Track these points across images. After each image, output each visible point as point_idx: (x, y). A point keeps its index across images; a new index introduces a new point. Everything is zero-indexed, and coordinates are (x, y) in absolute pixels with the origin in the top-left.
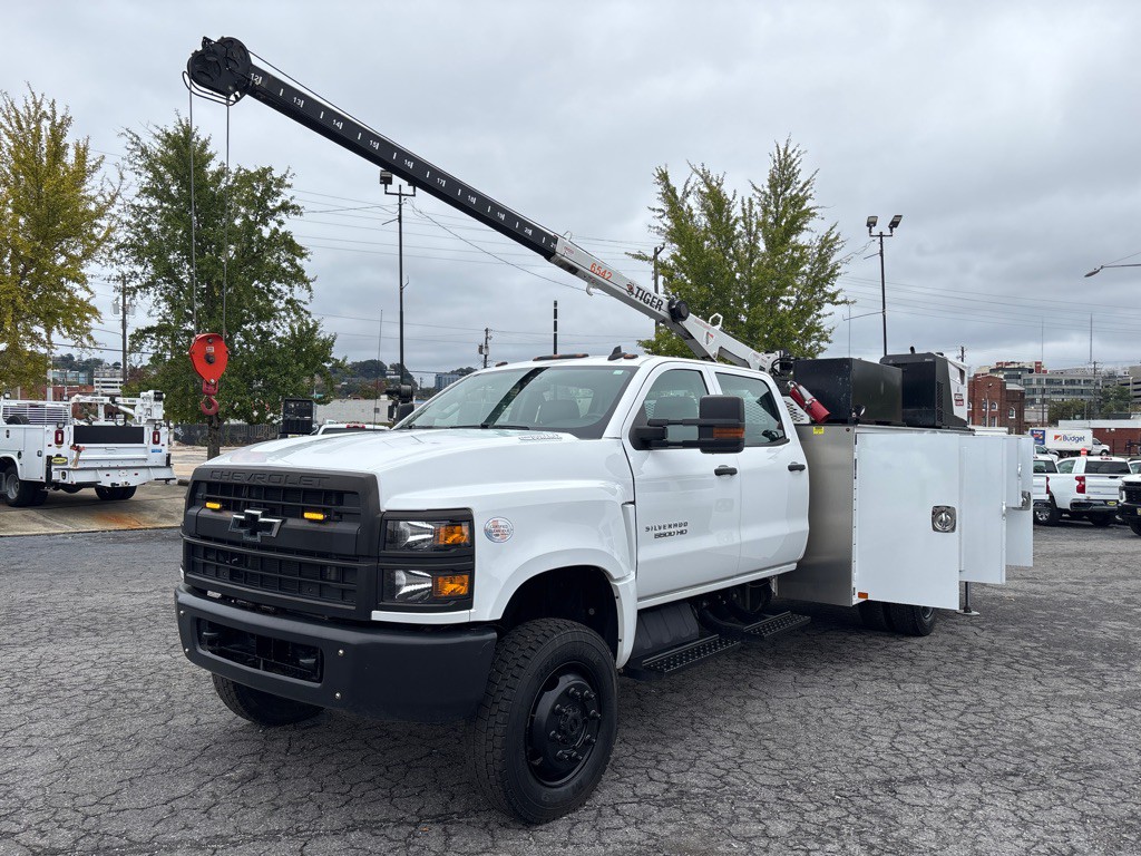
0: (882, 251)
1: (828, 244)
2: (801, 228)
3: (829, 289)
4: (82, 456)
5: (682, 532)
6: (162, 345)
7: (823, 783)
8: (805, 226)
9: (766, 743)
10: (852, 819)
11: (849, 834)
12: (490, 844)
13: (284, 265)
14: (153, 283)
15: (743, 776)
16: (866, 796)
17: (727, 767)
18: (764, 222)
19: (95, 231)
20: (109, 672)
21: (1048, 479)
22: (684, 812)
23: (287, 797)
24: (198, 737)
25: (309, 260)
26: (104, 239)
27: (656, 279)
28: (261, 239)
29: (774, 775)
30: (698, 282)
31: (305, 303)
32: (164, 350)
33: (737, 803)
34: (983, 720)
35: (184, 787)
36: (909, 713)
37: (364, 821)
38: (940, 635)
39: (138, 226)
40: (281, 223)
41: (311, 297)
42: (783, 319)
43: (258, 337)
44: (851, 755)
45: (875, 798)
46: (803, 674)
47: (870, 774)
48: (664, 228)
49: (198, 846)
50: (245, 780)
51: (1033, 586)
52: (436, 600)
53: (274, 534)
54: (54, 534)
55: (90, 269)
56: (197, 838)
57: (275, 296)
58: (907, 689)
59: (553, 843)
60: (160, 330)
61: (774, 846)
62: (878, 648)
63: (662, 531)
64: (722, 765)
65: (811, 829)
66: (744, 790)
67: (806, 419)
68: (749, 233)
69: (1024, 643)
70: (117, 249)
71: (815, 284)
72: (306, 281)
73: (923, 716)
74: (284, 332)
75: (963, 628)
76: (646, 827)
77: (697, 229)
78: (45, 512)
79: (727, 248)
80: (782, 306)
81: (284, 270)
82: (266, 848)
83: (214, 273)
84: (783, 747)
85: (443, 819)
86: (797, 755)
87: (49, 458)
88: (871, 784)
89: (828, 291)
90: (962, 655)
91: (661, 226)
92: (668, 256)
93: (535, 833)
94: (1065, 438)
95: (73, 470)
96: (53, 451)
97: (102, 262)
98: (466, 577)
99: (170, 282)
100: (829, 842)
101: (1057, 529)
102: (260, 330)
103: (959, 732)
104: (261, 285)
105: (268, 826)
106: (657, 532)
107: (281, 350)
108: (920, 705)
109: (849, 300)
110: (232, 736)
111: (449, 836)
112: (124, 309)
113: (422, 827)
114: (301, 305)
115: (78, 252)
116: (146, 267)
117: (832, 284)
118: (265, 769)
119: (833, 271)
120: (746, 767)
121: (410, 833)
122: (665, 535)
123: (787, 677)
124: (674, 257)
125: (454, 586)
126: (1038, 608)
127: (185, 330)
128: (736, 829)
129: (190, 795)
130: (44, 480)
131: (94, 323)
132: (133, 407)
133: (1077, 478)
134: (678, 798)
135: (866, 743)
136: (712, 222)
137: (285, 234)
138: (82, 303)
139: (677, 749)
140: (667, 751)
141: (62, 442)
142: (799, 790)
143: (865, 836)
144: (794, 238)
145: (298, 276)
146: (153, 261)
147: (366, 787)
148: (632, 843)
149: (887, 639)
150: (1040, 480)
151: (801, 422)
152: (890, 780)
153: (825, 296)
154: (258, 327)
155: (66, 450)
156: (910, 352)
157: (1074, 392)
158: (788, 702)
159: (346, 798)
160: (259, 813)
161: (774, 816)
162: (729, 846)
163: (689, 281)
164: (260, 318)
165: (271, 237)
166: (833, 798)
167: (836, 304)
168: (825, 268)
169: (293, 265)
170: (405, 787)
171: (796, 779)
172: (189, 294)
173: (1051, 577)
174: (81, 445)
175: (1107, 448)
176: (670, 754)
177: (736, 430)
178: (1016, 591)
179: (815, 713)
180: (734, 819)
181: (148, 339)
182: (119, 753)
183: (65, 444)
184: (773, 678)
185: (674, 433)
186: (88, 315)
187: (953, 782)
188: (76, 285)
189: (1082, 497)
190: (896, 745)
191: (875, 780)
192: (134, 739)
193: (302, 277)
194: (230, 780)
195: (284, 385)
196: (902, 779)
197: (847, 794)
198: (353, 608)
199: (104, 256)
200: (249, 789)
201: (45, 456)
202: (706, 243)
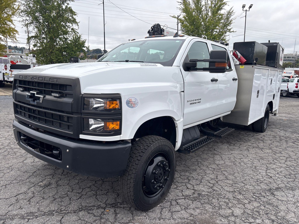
0: (246, 15)
1: (230, 13)
2: (222, 9)
3: (229, 28)
4: (13, 73)
5: (199, 102)
6: (36, 41)
7: (248, 190)
8: (223, 8)
9: (224, 172)
10: (262, 207)
11: (263, 214)
12: (131, 218)
13: (70, 18)
14: (32, 23)
15: (219, 187)
16: (264, 196)
17: (213, 183)
18: (211, 6)
19: (15, 6)
20: (10, 141)
21: (288, 84)
22: (202, 204)
23: (59, 195)
24: (33, 167)
25: (77, 16)
26: (17, 9)
27: (178, 25)
28: (63, 9)
29: (230, 186)
30: (191, 25)
31: (77, 30)
32: (37, 43)
33: (220, 199)
34: (293, 164)
35: (24, 189)
36: (268, 161)
37: (86, 206)
38: (269, 132)
39: (27, 5)
40: (68, 4)
41: (78, 28)
42: (215, 36)
43: (64, 40)
44: (254, 178)
45: (268, 197)
46: (230, 145)
47: (263, 186)
48: (181, 8)
49: (23, 217)
50: (46, 186)
51: (290, 116)
52: (106, 132)
53: (41, 102)
54: (7, 95)
55: (14, 18)
56: (23, 213)
57: (68, 27)
58: (265, 152)
59: (155, 218)
60: (35, 37)
61: (238, 220)
62: (251, 136)
63: (193, 102)
64: (211, 182)
65: (249, 212)
66: (221, 193)
67: (238, 63)
68: (206, 10)
69: (295, 135)
70: (21, 12)
71: (225, 26)
72: (76, 23)
73: (273, 162)
74: (71, 38)
75: (275, 129)
76: (189, 211)
77: (191, 8)
78: (5, 89)
79: (200, 15)
80: (215, 33)
81: (70, 19)
82: (48, 219)
83: (49, 19)
84: (230, 174)
85: (114, 206)
86: (236, 178)
87: (3, 73)
88: (265, 190)
89: (228, 28)
90: (278, 139)
91: (181, 7)
92: (182, 17)
93: (148, 213)
94: (287, 73)
95: (11, 77)
96: (5, 71)
97: (17, 16)
98: (118, 122)
99: (37, 23)
100: (257, 218)
101: (289, 98)
102: (64, 38)
103: (287, 169)
104: (64, 24)
105: (50, 208)
106: (191, 102)
107: (71, 44)
108: (271, 158)
109: (234, 31)
110: (44, 168)
111: (116, 214)
112: (28, 32)
113: (107, 210)
114: (76, 30)
115: (10, 13)
116: (30, 18)
117: (230, 26)
118: (53, 181)
119: (230, 22)
120: (219, 182)
121: (102, 212)
122: (193, 103)
123: (225, 146)
124: (184, 17)
125: (114, 126)
126: (295, 123)
127: (43, 37)
128: (222, 212)
129: (25, 193)
130: (3, 80)
131: (17, 35)
132: (27, 59)
133: (296, 84)
134: (198, 197)
135: (258, 173)
136: (196, 6)
137: (70, 7)
138: (13, 29)
139: (194, 175)
140: (191, 175)
141: (7, 69)
142: (240, 193)
143: (269, 215)
144: (219, 12)
145: (74, 21)
146: (32, 16)
147: (88, 190)
148: (184, 219)
149: (253, 133)
150: (285, 84)
151: (236, 64)
152: (271, 189)
153: (227, 30)
154: (63, 37)
155: (8, 71)
156: (268, 42)
157: (289, 60)
158: (228, 156)
159: (80, 195)
160: (48, 201)
161: (234, 206)
162: (221, 220)
163: (188, 25)
164: (64, 34)
165: (66, 8)
166: (253, 197)
167: (230, 32)
168: (228, 21)
169: (73, 18)
170: (102, 190)
171: (238, 188)
172: (43, 26)
173: (294, 113)
174: (12, 70)
175: (298, 76)
176: (192, 177)
177: (224, 64)
178: (286, 117)
179: (238, 160)
180: (220, 208)
181: (32, 40)
182: (5, 174)
183: (8, 70)
184: (221, 147)
185: (199, 65)
186: (15, 32)
187: (292, 190)
188: (10, 23)
189: (297, 89)
190: (268, 174)
191: (266, 189)
192: (11, 168)
193: (75, 21)
194: (40, 186)
195: (72, 54)
196: (274, 188)
197: (257, 195)
198: (72, 133)
199: (18, 14)
200: (46, 190)
201: (2, 73)
202: (194, 13)
